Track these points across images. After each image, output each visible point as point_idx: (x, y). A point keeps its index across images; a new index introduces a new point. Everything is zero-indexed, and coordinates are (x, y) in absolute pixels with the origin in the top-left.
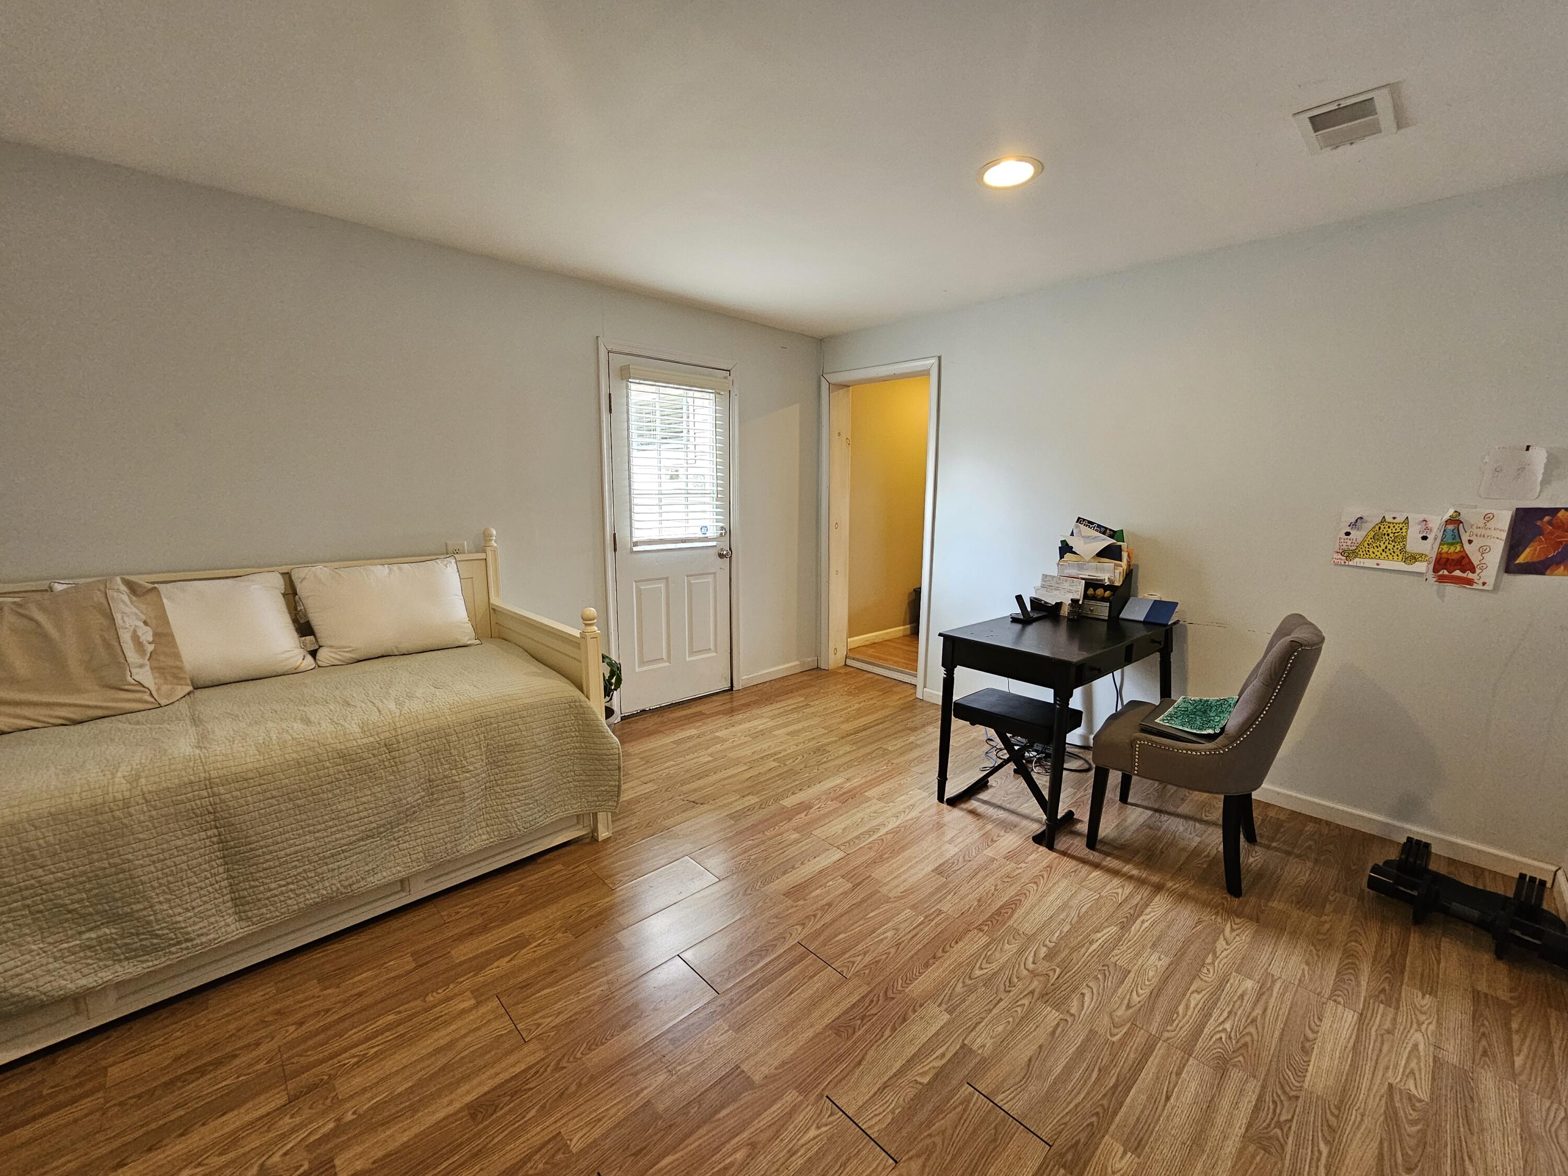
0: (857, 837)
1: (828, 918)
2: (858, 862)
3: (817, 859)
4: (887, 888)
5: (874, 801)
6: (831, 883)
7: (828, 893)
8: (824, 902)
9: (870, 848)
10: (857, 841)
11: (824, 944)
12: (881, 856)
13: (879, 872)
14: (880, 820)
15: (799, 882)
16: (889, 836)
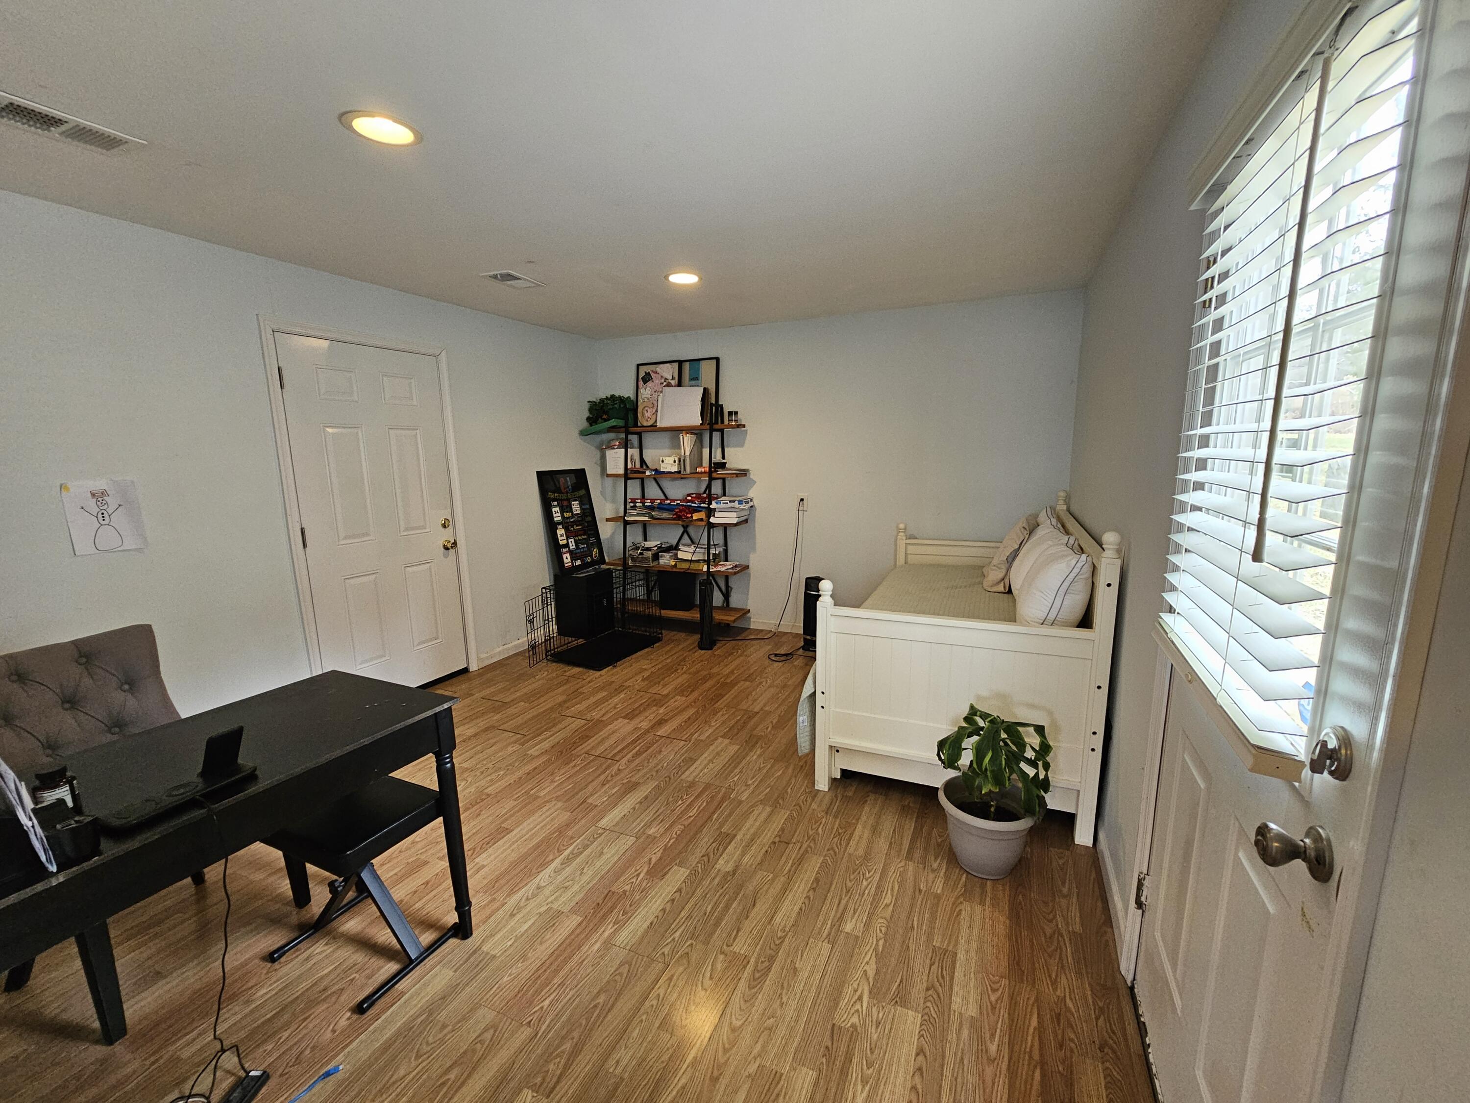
0: (586, 847)
1: (602, 777)
2: (583, 821)
3: (622, 815)
4: (556, 807)
5: (566, 909)
6: (605, 799)
7: (606, 792)
8: (607, 786)
9: (572, 838)
10: (586, 842)
11: (601, 765)
12: (560, 832)
13: (565, 816)
14: (560, 878)
15: (631, 794)
16: (551, 857)
